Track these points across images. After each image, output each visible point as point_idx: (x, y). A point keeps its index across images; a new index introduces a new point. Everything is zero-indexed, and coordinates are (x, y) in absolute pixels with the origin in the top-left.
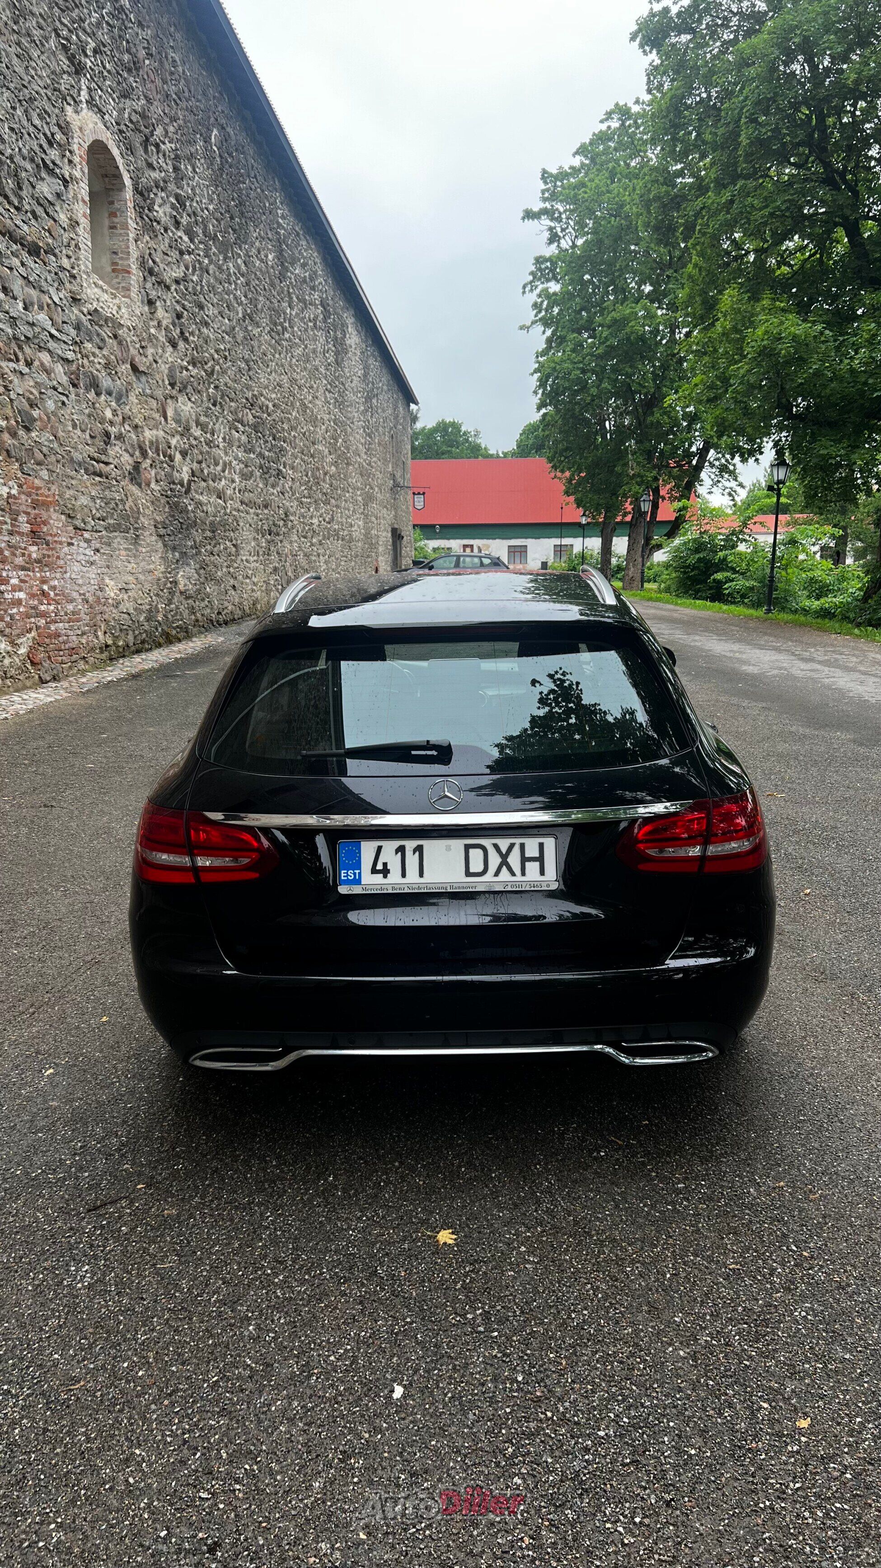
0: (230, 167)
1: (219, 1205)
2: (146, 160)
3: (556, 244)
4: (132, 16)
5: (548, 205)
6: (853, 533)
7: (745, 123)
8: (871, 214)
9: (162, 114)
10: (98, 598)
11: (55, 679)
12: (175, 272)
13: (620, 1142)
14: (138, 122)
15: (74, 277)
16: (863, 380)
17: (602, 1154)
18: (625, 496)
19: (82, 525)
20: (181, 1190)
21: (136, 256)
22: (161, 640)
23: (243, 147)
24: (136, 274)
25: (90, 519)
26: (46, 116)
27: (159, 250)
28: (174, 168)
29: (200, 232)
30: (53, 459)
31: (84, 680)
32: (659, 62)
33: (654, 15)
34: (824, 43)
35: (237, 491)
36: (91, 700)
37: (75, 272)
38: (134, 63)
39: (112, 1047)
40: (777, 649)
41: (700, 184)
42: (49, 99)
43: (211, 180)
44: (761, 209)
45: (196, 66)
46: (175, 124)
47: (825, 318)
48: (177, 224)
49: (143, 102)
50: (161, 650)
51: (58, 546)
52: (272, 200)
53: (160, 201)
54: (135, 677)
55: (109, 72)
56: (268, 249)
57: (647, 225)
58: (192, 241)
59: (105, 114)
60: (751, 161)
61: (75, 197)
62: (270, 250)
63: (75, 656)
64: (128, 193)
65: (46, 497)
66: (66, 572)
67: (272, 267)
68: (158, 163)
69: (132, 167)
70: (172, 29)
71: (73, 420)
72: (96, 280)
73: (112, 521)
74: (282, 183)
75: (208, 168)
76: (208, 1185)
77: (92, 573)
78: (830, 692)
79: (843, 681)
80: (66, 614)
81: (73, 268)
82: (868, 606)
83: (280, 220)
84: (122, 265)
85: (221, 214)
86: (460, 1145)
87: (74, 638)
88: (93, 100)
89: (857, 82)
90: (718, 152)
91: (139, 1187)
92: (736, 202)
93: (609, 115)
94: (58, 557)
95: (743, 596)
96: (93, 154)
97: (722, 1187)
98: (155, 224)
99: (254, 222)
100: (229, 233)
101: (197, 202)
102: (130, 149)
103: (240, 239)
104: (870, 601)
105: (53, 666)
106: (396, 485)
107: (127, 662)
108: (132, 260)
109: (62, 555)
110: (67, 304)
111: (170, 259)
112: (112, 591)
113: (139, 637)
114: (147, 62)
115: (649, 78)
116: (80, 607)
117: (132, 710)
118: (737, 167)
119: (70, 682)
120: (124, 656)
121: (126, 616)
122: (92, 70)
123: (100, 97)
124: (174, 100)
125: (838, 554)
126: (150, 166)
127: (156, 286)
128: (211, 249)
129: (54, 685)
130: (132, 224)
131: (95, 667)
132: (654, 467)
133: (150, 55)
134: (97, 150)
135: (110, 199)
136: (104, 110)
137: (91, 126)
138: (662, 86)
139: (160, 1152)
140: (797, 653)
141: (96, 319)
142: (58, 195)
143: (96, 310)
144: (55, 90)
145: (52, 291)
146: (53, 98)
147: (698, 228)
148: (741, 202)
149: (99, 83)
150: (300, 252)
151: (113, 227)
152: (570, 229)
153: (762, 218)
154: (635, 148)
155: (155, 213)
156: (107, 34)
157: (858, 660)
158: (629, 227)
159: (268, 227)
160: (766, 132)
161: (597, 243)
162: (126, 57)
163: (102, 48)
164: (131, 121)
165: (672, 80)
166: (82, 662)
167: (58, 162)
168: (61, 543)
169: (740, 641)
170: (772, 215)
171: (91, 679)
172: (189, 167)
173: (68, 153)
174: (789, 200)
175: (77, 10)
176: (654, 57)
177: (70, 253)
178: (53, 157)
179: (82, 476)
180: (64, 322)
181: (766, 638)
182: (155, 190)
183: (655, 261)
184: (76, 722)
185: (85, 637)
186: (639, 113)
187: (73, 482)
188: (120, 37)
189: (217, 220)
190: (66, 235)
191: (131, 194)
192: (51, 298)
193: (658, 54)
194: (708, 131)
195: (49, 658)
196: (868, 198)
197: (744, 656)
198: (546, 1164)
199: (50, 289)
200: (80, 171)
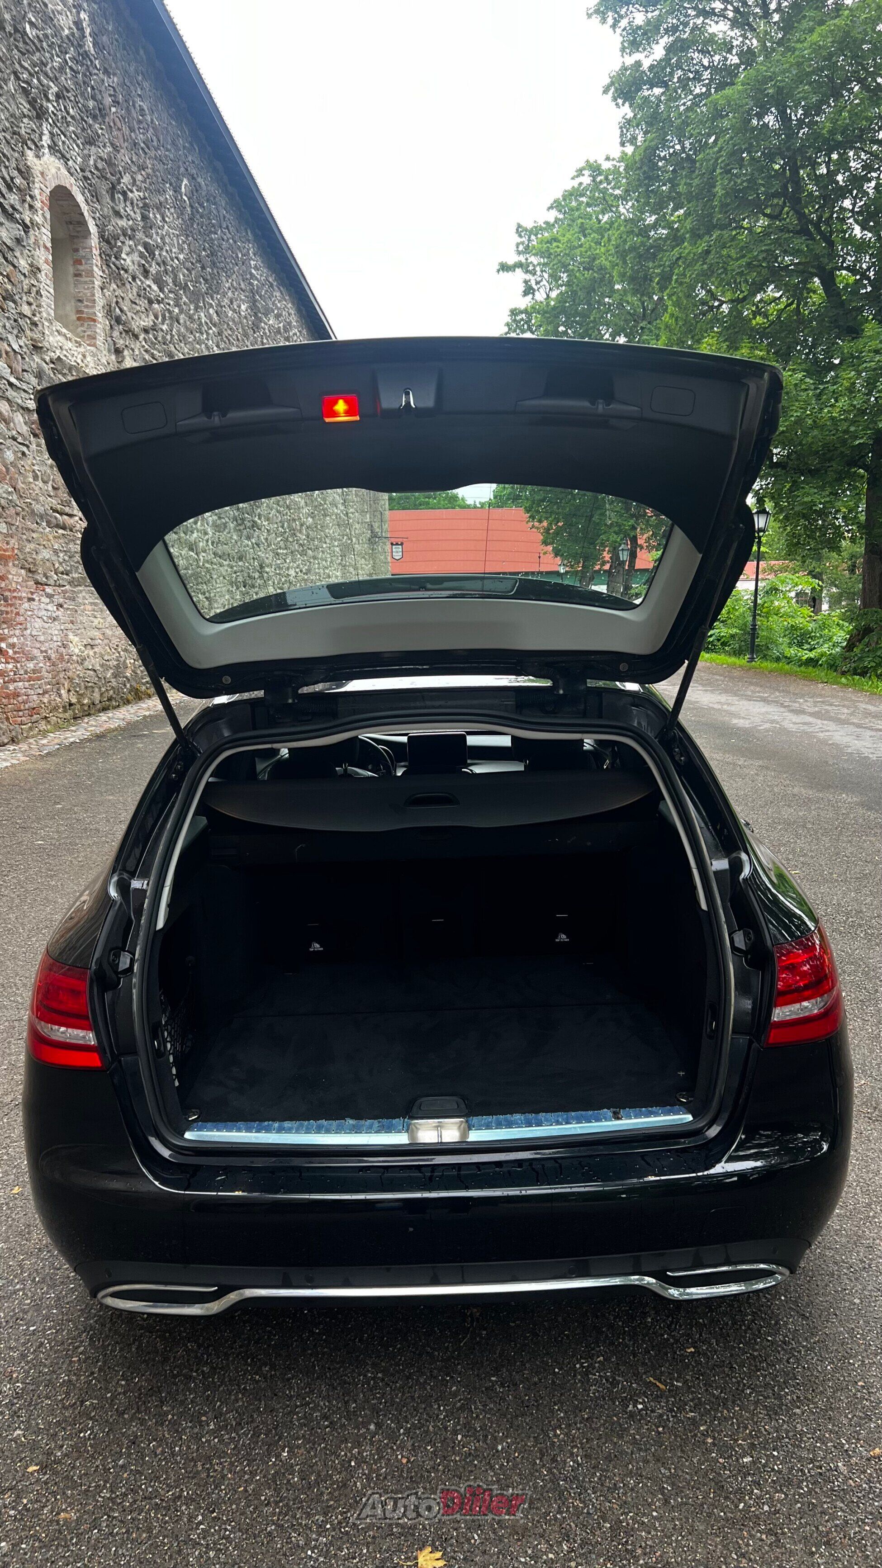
0: (201, 217)
1: (135, 1501)
2: (112, 208)
3: (531, 296)
4: (97, 62)
5: (522, 258)
6: (829, 578)
7: (721, 173)
8: (845, 265)
9: (129, 162)
10: (62, 655)
11: (13, 741)
12: (144, 321)
13: (662, 1386)
14: (104, 169)
15: (36, 325)
16: (845, 428)
17: (640, 1407)
18: (603, 545)
19: (44, 579)
20: (86, 1474)
21: (101, 304)
22: (130, 697)
23: (215, 198)
24: (102, 323)
25: (53, 573)
26: (5, 160)
27: (127, 298)
28: (143, 217)
29: (170, 281)
30: (12, 511)
31: (45, 741)
32: (632, 115)
33: (626, 69)
34: (799, 93)
35: (210, 543)
36: (49, 764)
37: (36, 319)
38: (100, 110)
39: (20, 1234)
40: (764, 700)
41: (676, 235)
42: (8, 142)
43: (181, 229)
44: (737, 259)
45: (165, 115)
46: (143, 173)
47: (804, 366)
48: (146, 273)
49: (109, 149)
50: (129, 707)
51: (18, 602)
52: (245, 251)
53: (128, 249)
54: (99, 737)
55: (72, 117)
56: (241, 299)
57: (622, 275)
58: (161, 290)
59: (68, 160)
60: (726, 212)
61: (36, 243)
62: (243, 300)
63: (35, 716)
64: (94, 240)
65: (4, 551)
66: (26, 629)
67: (246, 318)
68: (126, 211)
69: (98, 215)
70: (140, 78)
71: (34, 471)
72: (59, 328)
73: (76, 575)
74: (255, 235)
75: (178, 218)
76: (122, 1466)
77: (55, 629)
78: (827, 747)
79: (839, 735)
80: (26, 672)
81: (34, 315)
82: (853, 654)
83: (253, 271)
84: (87, 313)
85: (192, 263)
86: (455, 1394)
87: (35, 697)
88: (55, 145)
89: (832, 132)
90: (694, 203)
91: (30, 1469)
92: (713, 252)
93: (580, 172)
94: (18, 614)
95: (724, 644)
96: (57, 200)
97: (800, 1459)
98: (122, 272)
99: (226, 273)
100: (200, 283)
101: (167, 251)
102: (96, 196)
103: (211, 289)
104: (855, 650)
105: (11, 728)
106: (374, 535)
107: (92, 721)
108: (98, 308)
109: (22, 611)
110: (28, 352)
111: (138, 308)
112: (76, 647)
113: (106, 695)
114: (113, 109)
115: (622, 131)
116: (41, 665)
117: (92, 775)
118: (712, 218)
119: (30, 743)
120: (89, 715)
121: (92, 673)
122: (55, 115)
123: (64, 142)
124: (142, 149)
125: (814, 600)
126: (117, 214)
127: (124, 335)
128: (181, 299)
129: (12, 748)
130: (97, 272)
131: (58, 727)
132: (632, 516)
133: (116, 103)
134: (60, 195)
135: (75, 246)
136: (68, 156)
137: (53, 171)
138: (636, 139)
139: (65, 1408)
140: (786, 704)
141: (59, 368)
142: (18, 241)
143: (59, 358)
144: (14, 133)
145: (11, 338)
146: (12, 142)
147: (675, 277)
148: (717, 253)
149: (62, 129)
150: (274, 304)
151: (77, 275)
152: (544, 282)
153: (739, 267)
154: (607, 204)
155: (122, 262)
156: (70, 79)
157: (849, 712)
158: (602, 280)
159: (240, 277)
160: (742, 182)
161: (572, 295)
162: (91, 104)
163: (65, 93)
164: (97, 168)
165: (646, 133)
166: (44, 722)
167: (18, 207)
168: (20, 598)
169: (726, 691)
170: (749, 264)
171: (53, 740)
172: (158, 216)
173: (28, 198)
174: (766, 251)
175: (38, 54)
176: (626, 110)
177: (32, 300)
178: (12, 202)
179: (44, 529)
180: (24, 371)
181: (752, 688)
182: (122, 238)
183: (629, 313)
184: (31, 790)
185: (47, 696)
186: (609, 169)
187: (34, 535)
188: (84, 83)
189: (188, 270)
190: (26, 281)
191: (97, 241)
192: (10, 345)
193: (630, 107)
194: (683, 182)
195: (7, 719)
196: (842, 249)
197: (733, 709)
198: (569, 1426)
199: (9, 336)
200: (42, 216)
